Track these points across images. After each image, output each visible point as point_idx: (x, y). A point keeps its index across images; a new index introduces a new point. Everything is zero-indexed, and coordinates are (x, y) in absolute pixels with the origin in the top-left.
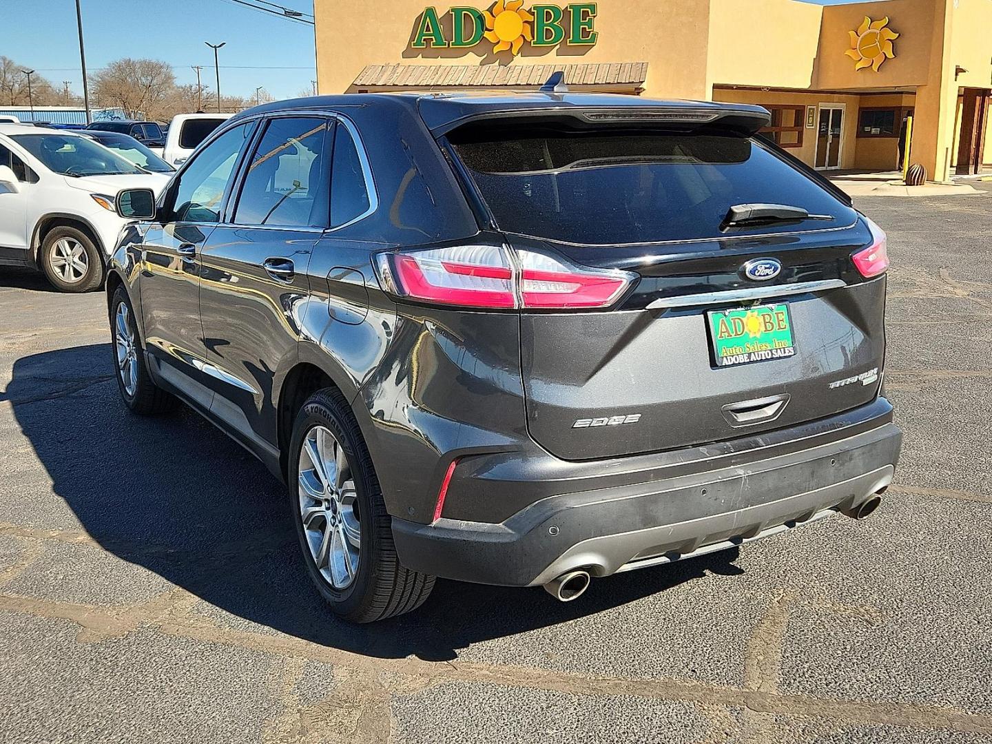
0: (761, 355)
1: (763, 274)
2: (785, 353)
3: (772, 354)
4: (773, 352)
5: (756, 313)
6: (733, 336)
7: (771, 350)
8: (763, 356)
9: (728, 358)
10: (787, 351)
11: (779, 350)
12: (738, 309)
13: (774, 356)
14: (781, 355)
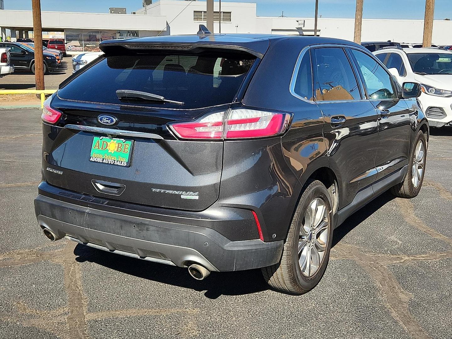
0: (109, 161)
1: (105, 122)
2: (121, 163)
3: (114, 162)
4: (115, 162)
5: (115, 142)
6: (100, 149)
7: (115, 160)
8: (110, 162)
9: (93, 158)
10: (122, 163)
11: (118, 162)
12: (106, 138)
13: (115, 164)
14: (119, 164)
